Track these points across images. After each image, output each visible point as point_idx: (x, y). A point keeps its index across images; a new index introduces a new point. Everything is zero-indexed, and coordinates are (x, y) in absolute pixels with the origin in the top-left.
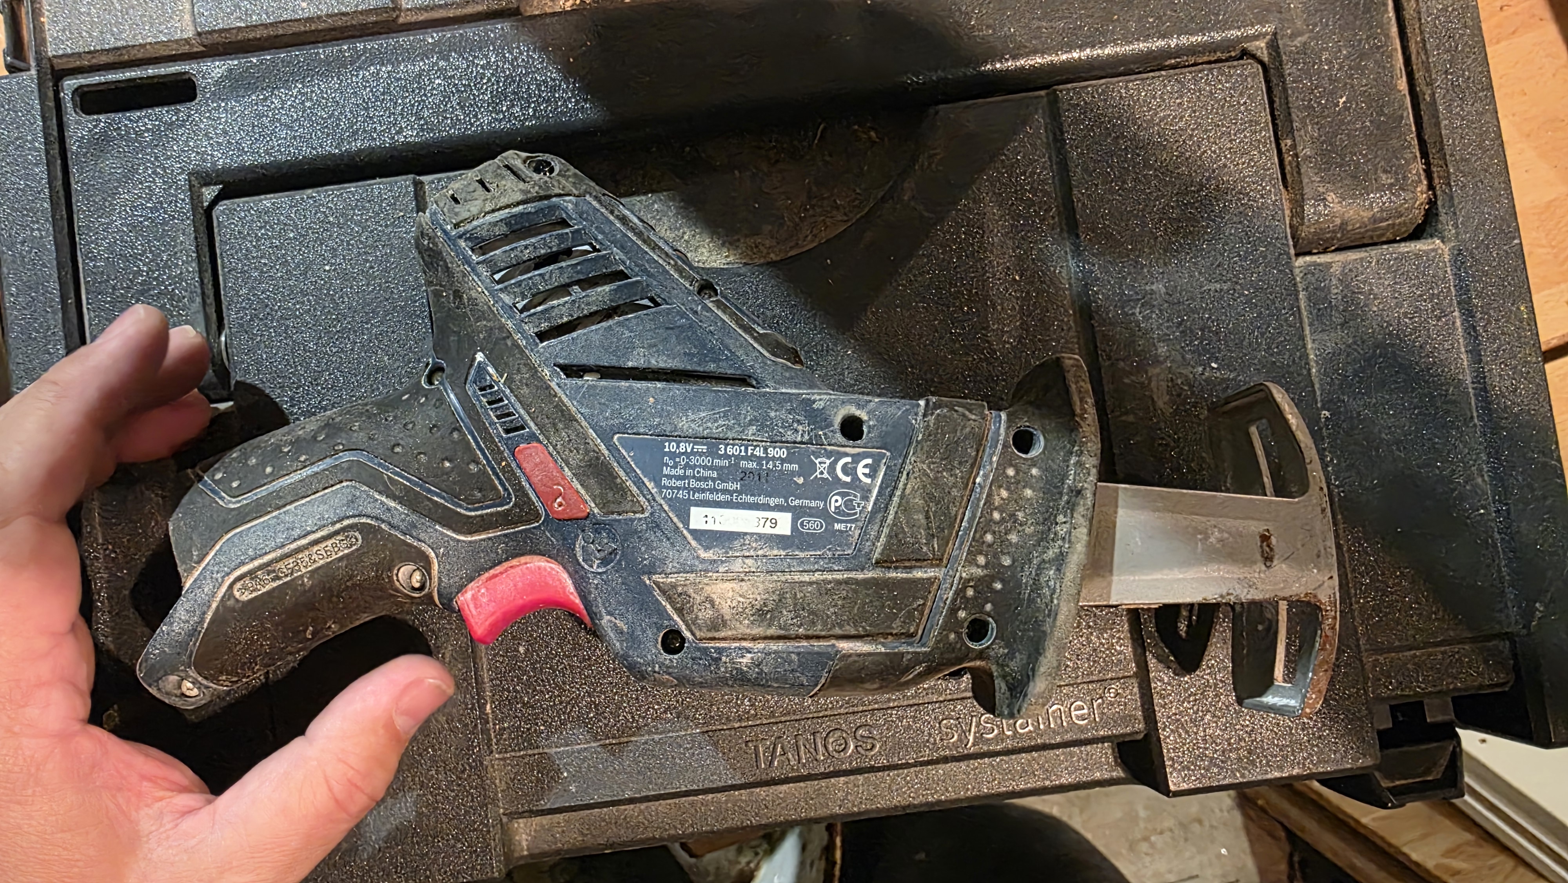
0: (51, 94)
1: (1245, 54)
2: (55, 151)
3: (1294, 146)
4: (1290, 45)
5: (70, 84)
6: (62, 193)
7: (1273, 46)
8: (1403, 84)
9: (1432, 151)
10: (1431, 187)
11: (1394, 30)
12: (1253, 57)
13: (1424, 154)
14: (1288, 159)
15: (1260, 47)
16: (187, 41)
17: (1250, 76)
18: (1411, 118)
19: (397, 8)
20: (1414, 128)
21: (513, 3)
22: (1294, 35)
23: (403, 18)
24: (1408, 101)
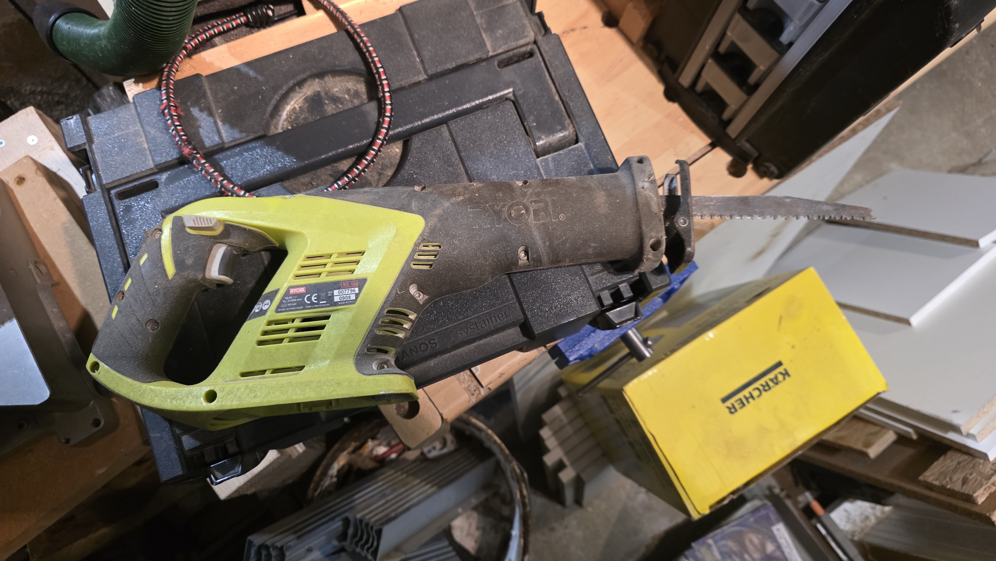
0: (107, 196)
1: (507, 99)
2: (112, 214)
3: (528, 124)
4: (519, 93)
5: (113, 192)
6: (116, 228)
7: (514, 95)
8: (557, 98)
9: (571, 116)
10: (574, 127)
11: (550, 82)
12: (510, 100)
13: (569, 118)
14: (527, 128)
15: (511, 95)
16: (152, 169)
17: (509, 106)
18: (563, 107)
19: (223, 143)
20: (564, 110)
21: (263, 133)
22: (520, 90)
23: (226, 146)
24: (560, 102)
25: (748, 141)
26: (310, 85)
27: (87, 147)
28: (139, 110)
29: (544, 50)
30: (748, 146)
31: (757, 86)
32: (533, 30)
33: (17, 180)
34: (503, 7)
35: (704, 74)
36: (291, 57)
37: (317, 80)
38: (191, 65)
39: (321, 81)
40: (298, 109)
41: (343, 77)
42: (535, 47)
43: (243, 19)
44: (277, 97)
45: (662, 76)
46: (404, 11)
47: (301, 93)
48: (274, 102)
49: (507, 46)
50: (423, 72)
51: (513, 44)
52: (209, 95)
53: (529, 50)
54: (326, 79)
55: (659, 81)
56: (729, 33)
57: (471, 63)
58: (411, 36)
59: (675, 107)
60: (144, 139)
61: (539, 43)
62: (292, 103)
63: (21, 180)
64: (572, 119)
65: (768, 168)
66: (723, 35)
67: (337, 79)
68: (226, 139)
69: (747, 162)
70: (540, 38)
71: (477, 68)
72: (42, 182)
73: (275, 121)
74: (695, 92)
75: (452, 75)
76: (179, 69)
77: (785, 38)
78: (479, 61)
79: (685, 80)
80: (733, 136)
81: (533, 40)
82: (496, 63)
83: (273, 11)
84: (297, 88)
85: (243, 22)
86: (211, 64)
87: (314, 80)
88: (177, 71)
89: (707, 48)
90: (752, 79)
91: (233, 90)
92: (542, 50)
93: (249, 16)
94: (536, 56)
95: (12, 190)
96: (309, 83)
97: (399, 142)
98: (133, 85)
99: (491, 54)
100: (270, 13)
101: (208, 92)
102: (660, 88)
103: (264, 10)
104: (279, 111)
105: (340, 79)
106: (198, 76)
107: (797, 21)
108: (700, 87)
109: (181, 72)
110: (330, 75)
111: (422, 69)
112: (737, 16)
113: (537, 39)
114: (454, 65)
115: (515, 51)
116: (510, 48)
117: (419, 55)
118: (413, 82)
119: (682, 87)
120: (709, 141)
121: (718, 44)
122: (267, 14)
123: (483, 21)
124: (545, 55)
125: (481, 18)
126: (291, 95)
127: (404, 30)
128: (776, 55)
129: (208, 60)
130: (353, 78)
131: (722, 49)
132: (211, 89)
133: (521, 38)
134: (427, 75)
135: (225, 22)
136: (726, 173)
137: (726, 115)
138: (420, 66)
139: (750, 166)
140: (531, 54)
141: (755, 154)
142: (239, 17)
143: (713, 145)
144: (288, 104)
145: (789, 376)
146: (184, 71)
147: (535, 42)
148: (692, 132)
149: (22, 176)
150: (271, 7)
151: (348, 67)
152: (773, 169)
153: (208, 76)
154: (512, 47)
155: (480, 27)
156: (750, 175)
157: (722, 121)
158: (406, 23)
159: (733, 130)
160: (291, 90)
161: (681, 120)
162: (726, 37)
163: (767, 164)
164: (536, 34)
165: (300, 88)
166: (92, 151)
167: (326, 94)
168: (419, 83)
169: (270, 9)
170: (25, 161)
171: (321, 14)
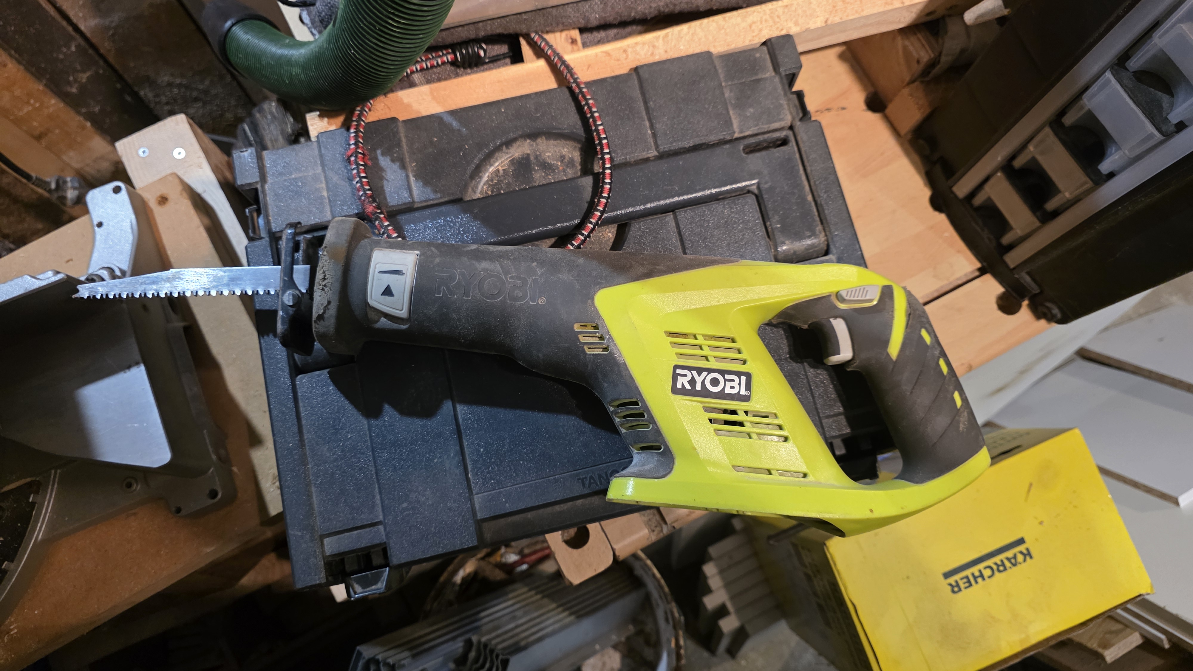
0: (274, 247)
1: (749, 192)
3: (771, 225)
4: (765, 186)
7: (759, 187)
8: (810, 198)
9: (824, 222)
10: (826, 235)
11: (804, 178)
12: (753, 193)
13: (822, 223)
14: (769, 230)
15: (754, 188)
16: (328, 222)
17: (751, 200)
18: (815, 210)
19: (413, 202)
20: (816, 214)
21: (460, 196)
22: (766, 183)
23: (416, 206)
24: (813, 204)
25: (1028, 273)
26: (519, 146)
27: (259, 186)
28: (323, 152)
29: (802, 139)
30: (1028, 279)
31: (1055, 214)
32: (791, 113)
33: (159, 199)
34: (758, 81)
35: (987, 187)
36: (503, 110)
37: (528, 141)
38: (385, 104)
39: (532, 143)
40: (501, 172)
41: (559, 141)
42: (790, 133)
43: (450, 57)
44: (480, 156)
45: (930, 179)
46: (641, 72)
47: (507, 153)
48: (476, 161)
49: (757, 128)
50: (654, 148)
51: (766, 127)
52: (404, 144)
53: (782, 137)
54: (539, 140)
55: (925, 184)
56: (1031, 148)
57: (712, 143)
58: (646, 102)
59: (942, 218)
60: (324, 185)
61: (796, 130)
62: (497, 164)
63: (163, 200)
64: (825, 225)
65: (1049, 309)
66: (1023, 147)
67: (552, 142)
68: (416, 199)
69: (1023, 298)
70: (798, 124)
71: (718, 150)
72: (186, 206)
73: (474, 182)
74: (972, 205)
75: (688, 156)
76: (372, 109)
77: (1105, 167)
78: (723, 142)
79: (962, 189)
80: (1012, 266)
81: (789, 124)
82: (742, 148)
83: (485, 51)
84: (504, 147)
85: (450, 60)
86: (409, 106)
87: (526, 140)
88: (370, 110)
89: (999, 159)
90: (1051, 205)
91: (431, 142)
92: (799, 138)
93: (458, 55)
94: (790, 144)
95: (151, 210)
96: (518, 143)
97: (613, 226)
98: (317, 119)
99: (736, 135)
100: (482, 53)
101: (404, 140)
102: (926, 193)
103: (476, 50)
104: (480, 172)
105: (555, 142)
106: (394, 120)
107: (1126, 152)
108: (978, 201)
109: (374, 111)
110: (544, 137)
111: (652, 143)
112: (1047, 130)
113: (794, 125)
114: (691, 144)
115: (766, 136)
116: (760, 131)
117: (652, 127)
118: (640, 157)
119: (956, 196)
120: (979, 265)
121: (1013, 157)
122: (479, 54)
123: (732, 94)
124: (801, 145)
125: (731, 91)
126: (497, 154)
127: (637, 93)
128: (1090, 184)
129: (406, 101)
130: (571, 143)
131: (1018, 163)
132: (406, 137)
133: (775, 122)
134: (658, 152)
135: (429, 59)
136: (995, 306)
137: (1006, 240)
138: (651, 141)
139: (1025, 303)
140: (784, 142)
141: (1035, 289)
142: (446, 55)
143: (982, 271)
144: (491, 165)
145: (1031, 557)
146: (377, 110)
147: (791, 128)
148: (959, 252)
149: (165, 196)
150: (484, 46)
151: (567, 131)
152: (1056, 311)
153: (405, 122)
154: (763, 131)
155: (728, 101)
156: (1025, 313)
157: (999, 245)
158: (641, 87)
159: (1013, 259)
160: (498, 149)
161: (946, 234)
162: (1027, 151)
163: (1049, 305)
164: (793, 119)
165: (507, 148)
166: (264, 191)
167: (536, 157)
168: (647, 160)
169: (482, 48)
170: (171, 179)
171: (542, 63)
